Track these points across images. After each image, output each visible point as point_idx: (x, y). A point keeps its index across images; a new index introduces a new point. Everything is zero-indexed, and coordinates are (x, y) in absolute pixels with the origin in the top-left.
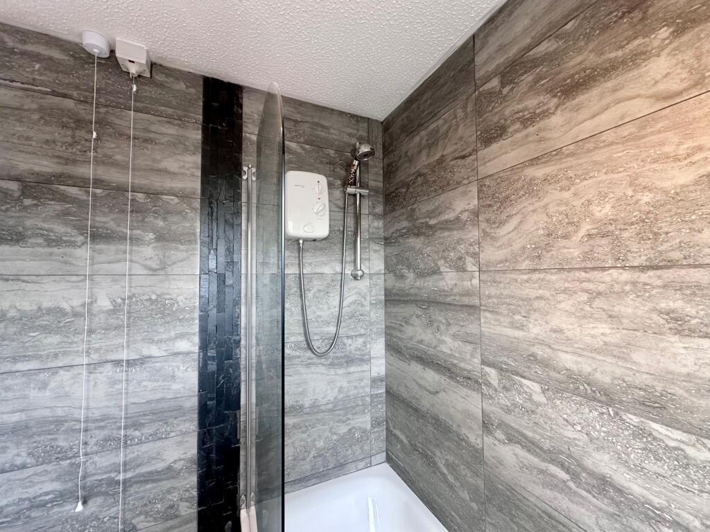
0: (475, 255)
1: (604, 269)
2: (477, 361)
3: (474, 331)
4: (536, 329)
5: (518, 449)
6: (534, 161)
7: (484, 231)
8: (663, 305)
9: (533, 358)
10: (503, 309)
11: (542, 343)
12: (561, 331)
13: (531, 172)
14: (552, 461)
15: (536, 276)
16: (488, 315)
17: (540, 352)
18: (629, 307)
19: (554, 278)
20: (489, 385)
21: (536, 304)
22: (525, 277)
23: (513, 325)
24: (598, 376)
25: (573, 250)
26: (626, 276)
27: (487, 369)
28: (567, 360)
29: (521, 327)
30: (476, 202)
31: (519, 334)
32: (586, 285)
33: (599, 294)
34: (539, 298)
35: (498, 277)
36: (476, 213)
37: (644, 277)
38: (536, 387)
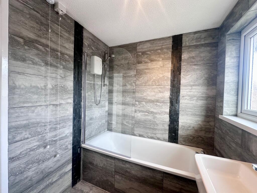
0: (135, 83)
1: (154, 86)
2: (134, 101)
3: (134, 96)
4: (145, 94)
5: (141, 113)
6: (146, 69)
7: (137, 79)
8: (159, 90)
9: (144, 99)
10: (140, 92)
12: (148, 94)
13: (145, 71)
14: (146, 112)
15: (145, 86)
16: (137, 93)
17: (145, 98)
18: (156, 90)
19: (148, 87)
20: (136, 105)
21: (145, 91)
22: (144, 87)
23: (141, 94)
24: (152, 99)
26: (156, 86)
27: (136, 102)
28: (149, 98)
29: (143, 94)
30: (136, 73)
31: (142, 95)
32: (152, 88)
33: (153, 89)
34: (146, 90)
35: (139, 86)
36: (135, 75)
37: (158, 87)
38: (144, 103)
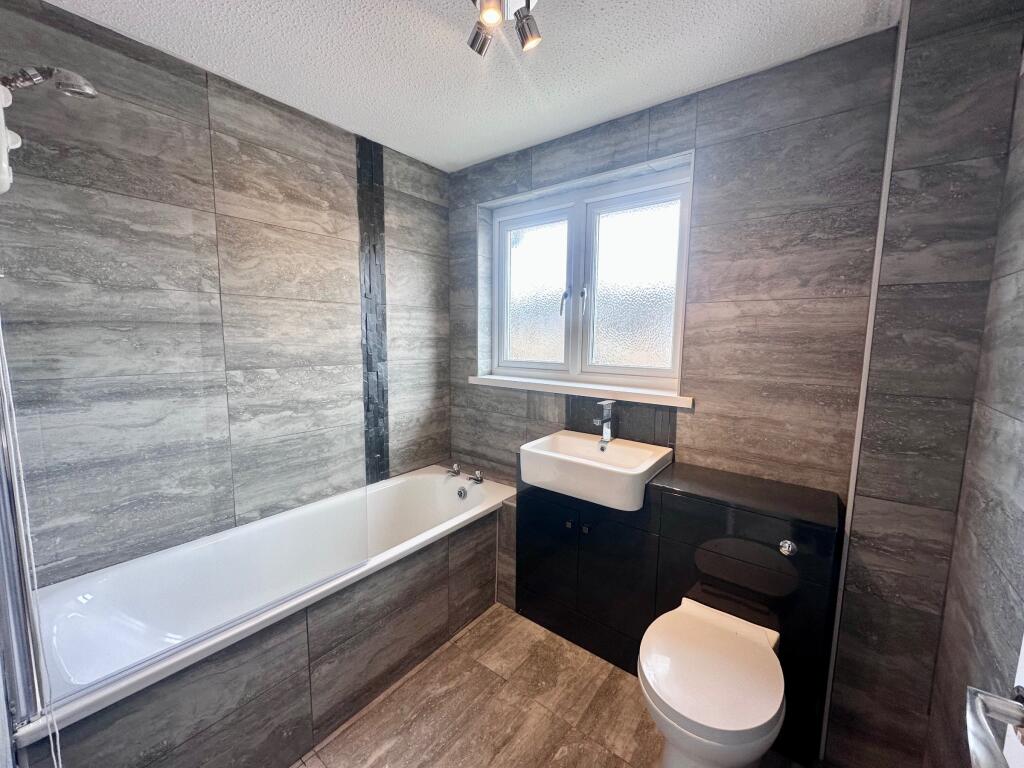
0: (217, 281)
2: (221, 368)
3: (216, 344)
7: (225, 261)
10: (247, 324)
11: (277, 342)
16: (230, 329)
20: (234, 384)
22: (264, 302)
23: (256, 335)
25: (292, 288)
27: (232, 373)
30: (214, 233)
36: (215, 244)
